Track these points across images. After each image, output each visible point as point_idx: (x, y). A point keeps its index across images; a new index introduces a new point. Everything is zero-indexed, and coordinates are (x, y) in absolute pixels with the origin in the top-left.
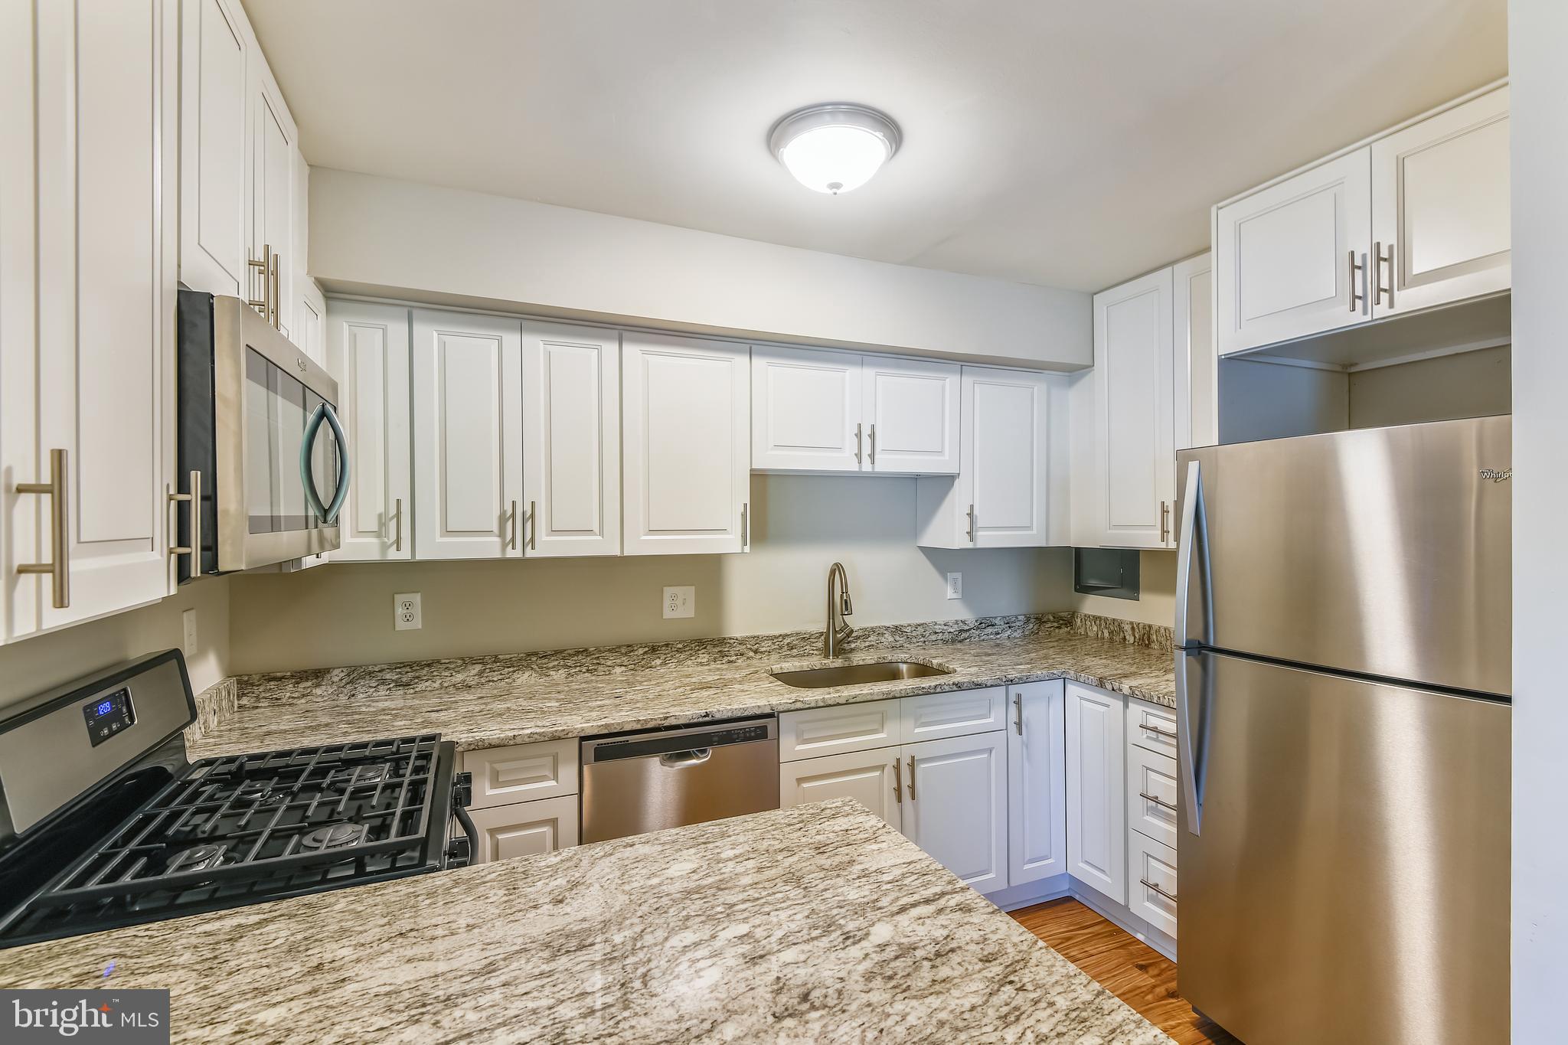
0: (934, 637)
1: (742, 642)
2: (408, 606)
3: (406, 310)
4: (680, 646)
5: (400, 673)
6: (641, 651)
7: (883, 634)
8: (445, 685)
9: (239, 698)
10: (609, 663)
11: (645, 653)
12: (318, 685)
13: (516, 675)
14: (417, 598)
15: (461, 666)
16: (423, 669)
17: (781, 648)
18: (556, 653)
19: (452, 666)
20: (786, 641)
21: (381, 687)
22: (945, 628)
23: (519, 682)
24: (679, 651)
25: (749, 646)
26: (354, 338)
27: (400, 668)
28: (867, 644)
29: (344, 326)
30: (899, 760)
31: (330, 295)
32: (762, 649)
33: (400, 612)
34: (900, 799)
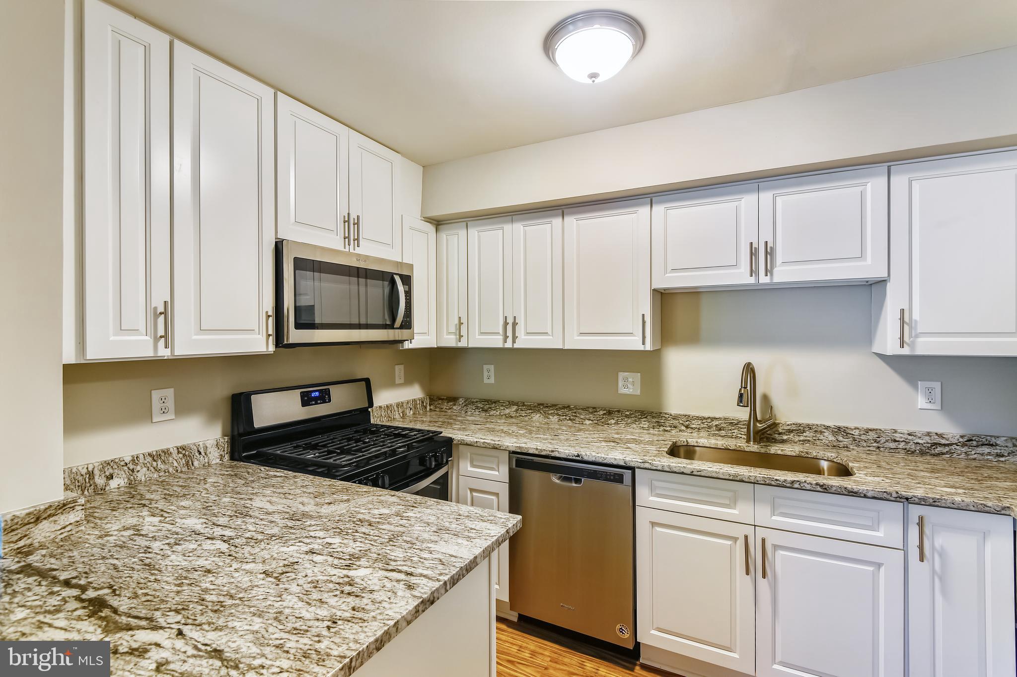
0: (893, 445)
1: (675, 418)
2: (489, 371)
3: (465, 223)
4: (628, 413)
5: (483, 404)
6: (601, 413)
7: (821, 432)
8: (502, 414)
9: (430, 405)
10: (582, 417)
11: (604, 414)
12: (455, 405)
13: (532, 415)
14: (492, 367)
15: (508, 405)
16: (492, 404)
17: (710, 427)
19: (504, 405)
20: (715, 423)
21: (476, 410)
22: (910, 437)
23: (534, 418)
24: (627, 416)
25: (681, 422)
26: (447, 240)
27: (484, 402)
28: (802, 438)
29: (443, 236)
30: (746, 537)
31: (438, 223)
32: (693, 426)
33: (486, 374)
34: (747, 573)
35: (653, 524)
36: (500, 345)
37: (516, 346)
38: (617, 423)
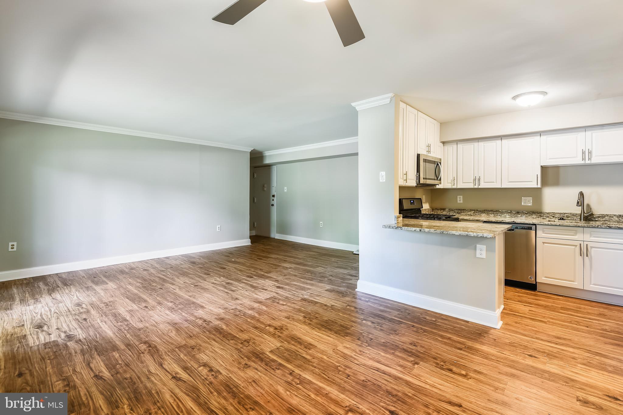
1: (548, 213)
2: (460, 198)
3: (456, 143)
4: (526, 212)
5: (458, 211)
8: (466, 214)
9: (431, 212)
11: (515, 213)
12: (444, 211)
13: (481, 214)
14: (461, 197)
15: (470, 211)
16: (462, 211)
17: (564, 217)
18: (491, 210)
19: (468, 210)
24: (526, 214)
25: (551, 215)
26: (448, 149)
29: (446, 148)
30: (580, 244)
31: (444, 143)
32: (556, 216)
33: (458, 199)
34: (581, 255)
35: (544, 243)
36: (472, 187)
37: (479, 187)
38: (521, 216)
